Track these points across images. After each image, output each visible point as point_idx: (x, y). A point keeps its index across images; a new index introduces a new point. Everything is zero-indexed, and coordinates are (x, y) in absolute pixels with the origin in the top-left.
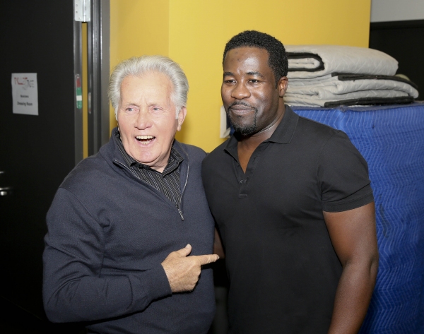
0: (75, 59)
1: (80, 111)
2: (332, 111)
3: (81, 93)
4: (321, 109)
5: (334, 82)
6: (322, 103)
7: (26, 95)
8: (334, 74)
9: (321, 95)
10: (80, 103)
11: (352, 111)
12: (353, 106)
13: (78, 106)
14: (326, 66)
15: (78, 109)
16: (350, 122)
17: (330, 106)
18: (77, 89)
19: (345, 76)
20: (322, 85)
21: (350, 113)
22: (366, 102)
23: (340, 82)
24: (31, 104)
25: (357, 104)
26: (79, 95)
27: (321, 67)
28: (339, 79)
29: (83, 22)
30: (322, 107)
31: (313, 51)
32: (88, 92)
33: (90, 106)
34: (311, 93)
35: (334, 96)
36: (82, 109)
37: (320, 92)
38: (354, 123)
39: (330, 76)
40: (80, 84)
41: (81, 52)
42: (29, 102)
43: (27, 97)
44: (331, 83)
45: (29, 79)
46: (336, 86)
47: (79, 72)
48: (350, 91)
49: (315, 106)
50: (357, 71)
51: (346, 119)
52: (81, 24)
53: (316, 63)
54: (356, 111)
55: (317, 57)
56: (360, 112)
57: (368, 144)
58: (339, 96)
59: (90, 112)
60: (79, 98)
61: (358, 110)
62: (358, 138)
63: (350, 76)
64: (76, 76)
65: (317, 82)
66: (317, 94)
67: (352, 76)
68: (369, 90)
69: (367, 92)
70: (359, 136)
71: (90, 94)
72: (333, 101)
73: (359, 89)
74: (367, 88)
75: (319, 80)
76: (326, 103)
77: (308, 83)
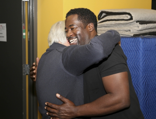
0: (22, 17)
1: (25, 40)
2: (137, 38)
3: (25, 32)
4: (132, 37)
5: (137, 25)
6: (132, 35)
7: (2, 33)
8: (137, 22)
9: (132, 31)
10: (25, 36)
11: (146, 38)
12: (146, 36)
13: (24, 37)
14: (134, 18)
15: (24, 39)
16: (145, 43)
17: (136, 36)
18: (23, 30)
19: (142, 22)
20: (132, 26)
21: (145, 39)
22: (152, 34)
23: (140, 25)
24: (3, 37)
25: (148, 35)
26: (24, 33)
27: (131, 19)
28: (140, 24)
29: (26, 1)
30: (132, 36)
31: (128, 11)
32: (28, 31)
33: (29, 37)
34: (127, 30)
35: (137, 31)
36: (25, 38)
37: (131, 30)
38: (147, 44)
39: (136, 22)
40: (25, 28)
41: (25, 14)
42: (3, 36)
43: (2, 34)
44: (136, 25)
45: (3, 26)
46: (138, 27)
47: (24, 23)
48: (145, 29)
49: (129, 36)
50: (148, 20)
51: (144, 42)
52: (25, 2)
53: (129, 17)
54: (148, 38)
55: (129, 14)
56: (150, 38)
57: (154, 53)
58: (140, 31)
59: (29, 40)
60: (24, 34)
61: (149, 37)
62: (149, 50)
63: (144, 22)
64: (23, 24)
65: (129, 25)
66: (130, 31)
67: (145, 22)
68: (153, 28)
69: (152, 29)
70: (149, 49)
71: (29, 32)
72: (137, 33)
73: (149, 28)
74: (152, 27)
75: (130, 24)
76: (134, 35)
77: (125, 26)
